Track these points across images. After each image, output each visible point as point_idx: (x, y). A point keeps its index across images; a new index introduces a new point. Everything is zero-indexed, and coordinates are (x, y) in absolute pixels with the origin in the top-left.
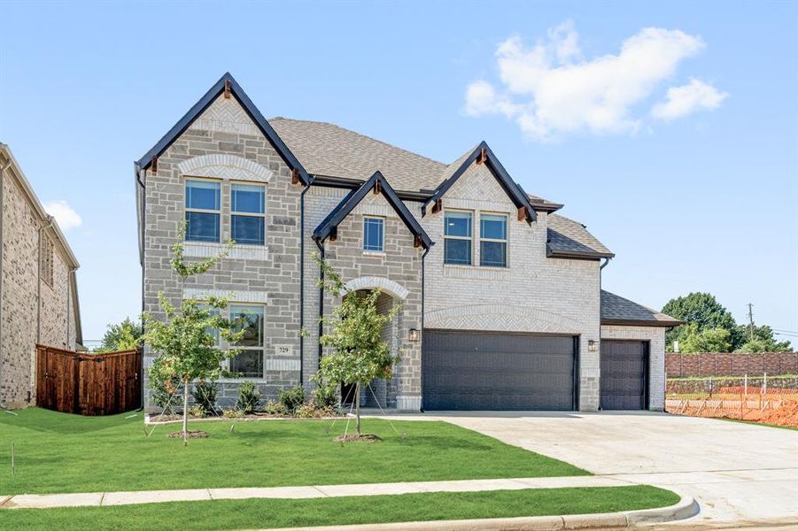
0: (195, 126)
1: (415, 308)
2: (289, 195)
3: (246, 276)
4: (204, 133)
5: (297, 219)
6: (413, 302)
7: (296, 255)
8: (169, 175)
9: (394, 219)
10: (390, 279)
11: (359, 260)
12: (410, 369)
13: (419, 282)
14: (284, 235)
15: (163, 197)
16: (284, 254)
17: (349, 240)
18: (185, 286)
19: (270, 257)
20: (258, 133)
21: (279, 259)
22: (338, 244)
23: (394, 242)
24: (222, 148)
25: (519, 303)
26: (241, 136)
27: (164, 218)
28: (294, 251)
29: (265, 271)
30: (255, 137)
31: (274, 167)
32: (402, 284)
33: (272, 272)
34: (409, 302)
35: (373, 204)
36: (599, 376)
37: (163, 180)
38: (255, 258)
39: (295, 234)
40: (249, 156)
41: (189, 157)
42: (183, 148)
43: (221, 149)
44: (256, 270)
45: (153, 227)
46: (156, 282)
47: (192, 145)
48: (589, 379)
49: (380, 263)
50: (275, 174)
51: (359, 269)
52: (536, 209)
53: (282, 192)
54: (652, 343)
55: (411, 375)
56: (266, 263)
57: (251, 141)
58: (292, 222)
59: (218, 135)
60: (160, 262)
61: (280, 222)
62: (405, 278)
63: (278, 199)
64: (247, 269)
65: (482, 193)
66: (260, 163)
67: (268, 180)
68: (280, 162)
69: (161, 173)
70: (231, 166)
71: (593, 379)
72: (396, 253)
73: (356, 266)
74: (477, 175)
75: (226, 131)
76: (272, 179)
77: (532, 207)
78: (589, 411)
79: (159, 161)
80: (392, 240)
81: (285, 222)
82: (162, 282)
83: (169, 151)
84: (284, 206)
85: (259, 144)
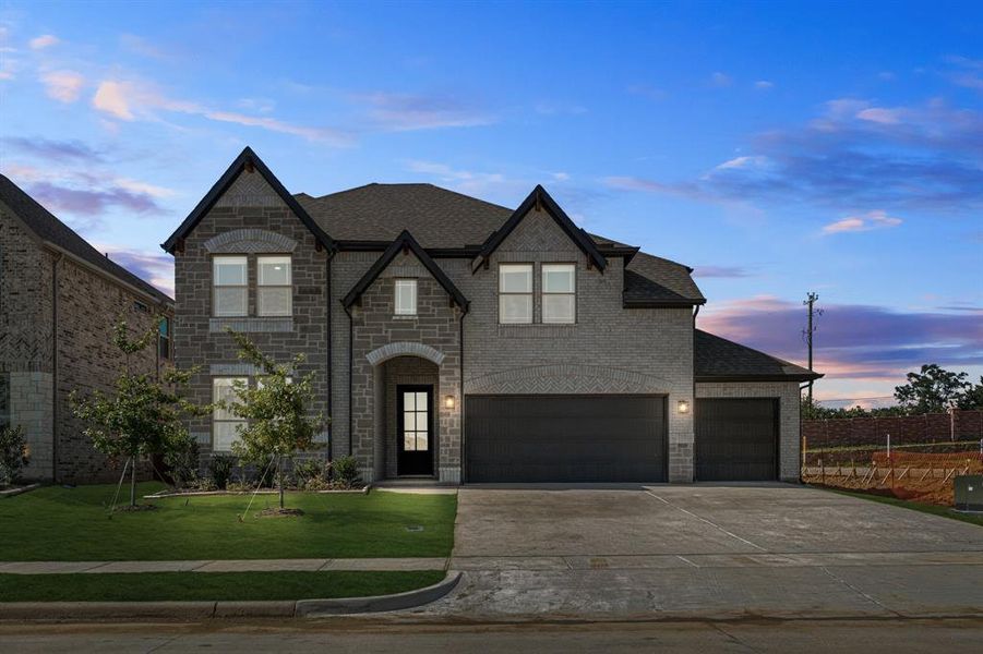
0: (220, 204)
1: (453, 373)
2: (314, 263)
3: (272, 348)
4: (228, 209)
5: (323, 287)
6: (450, 367)
7: (322, 325)
8: (195, 254)
9: (427, 279)
10: (424, 343)
11: (389, 326)
12: (448, 439)
13: (457, 344)
14: (309, 305)
15: (191, 276)
16: (310, 324)
17: (379, 305)
18: (213, 362)
19: (295, 329)
20: (281, 204)
21: (304, 329)
22: (366, 310)
23: (428, 303)
24: (248, 223)
25: (589, 361)
26: (265, 209)
27: (192, 296)
28: (320, 320)
29: (291, 343)
30: (279, 208)
31: (298, 237)
32: (437, 348)
33: (297, 343)
34: (446, 367)
35: (405, 265)
36: (693, 441)
37: (192, 260)
38: (280, 330)
39: (321, 303)
40: (274, 228)
41: (216, 235)
42: (209, 227)
43: (245, 223)
44: (282, 342)
45: (181, 306)
46: (185, 359)
47: (217, 223)
48: (679, 445)
49: (412, 327)
50: (300, 243)
51: (390, 334)
52: (605, 255)
53: (307, 262)
54: (782, 401)
55: (448, 445)
56: (292, 335)
57: (275, 213)
58: (318, 291)
59: (242, 210)
60: (189, 340)
61: (305, 292)
62: (440, 342)
63: (303, 268)
64: (273, 342)
65: (543, 242)
66: (285, 233)
67: (292, 250)
68: (305, 231)
69: (190, 254)
70: (256, 240)
71: (686, 445)
72: (429, 316)
73: (386, 332)
74: (536, 224)
75: (250, 205)
76: (297, 249)
77: (600, 252)
78: (681, 482)
79: (186, 242)
80: (425, 301)
81: (311, 292)
82: (190, 359)
83: (195, 231)
84: (309, 275)
85: (282, 215)
